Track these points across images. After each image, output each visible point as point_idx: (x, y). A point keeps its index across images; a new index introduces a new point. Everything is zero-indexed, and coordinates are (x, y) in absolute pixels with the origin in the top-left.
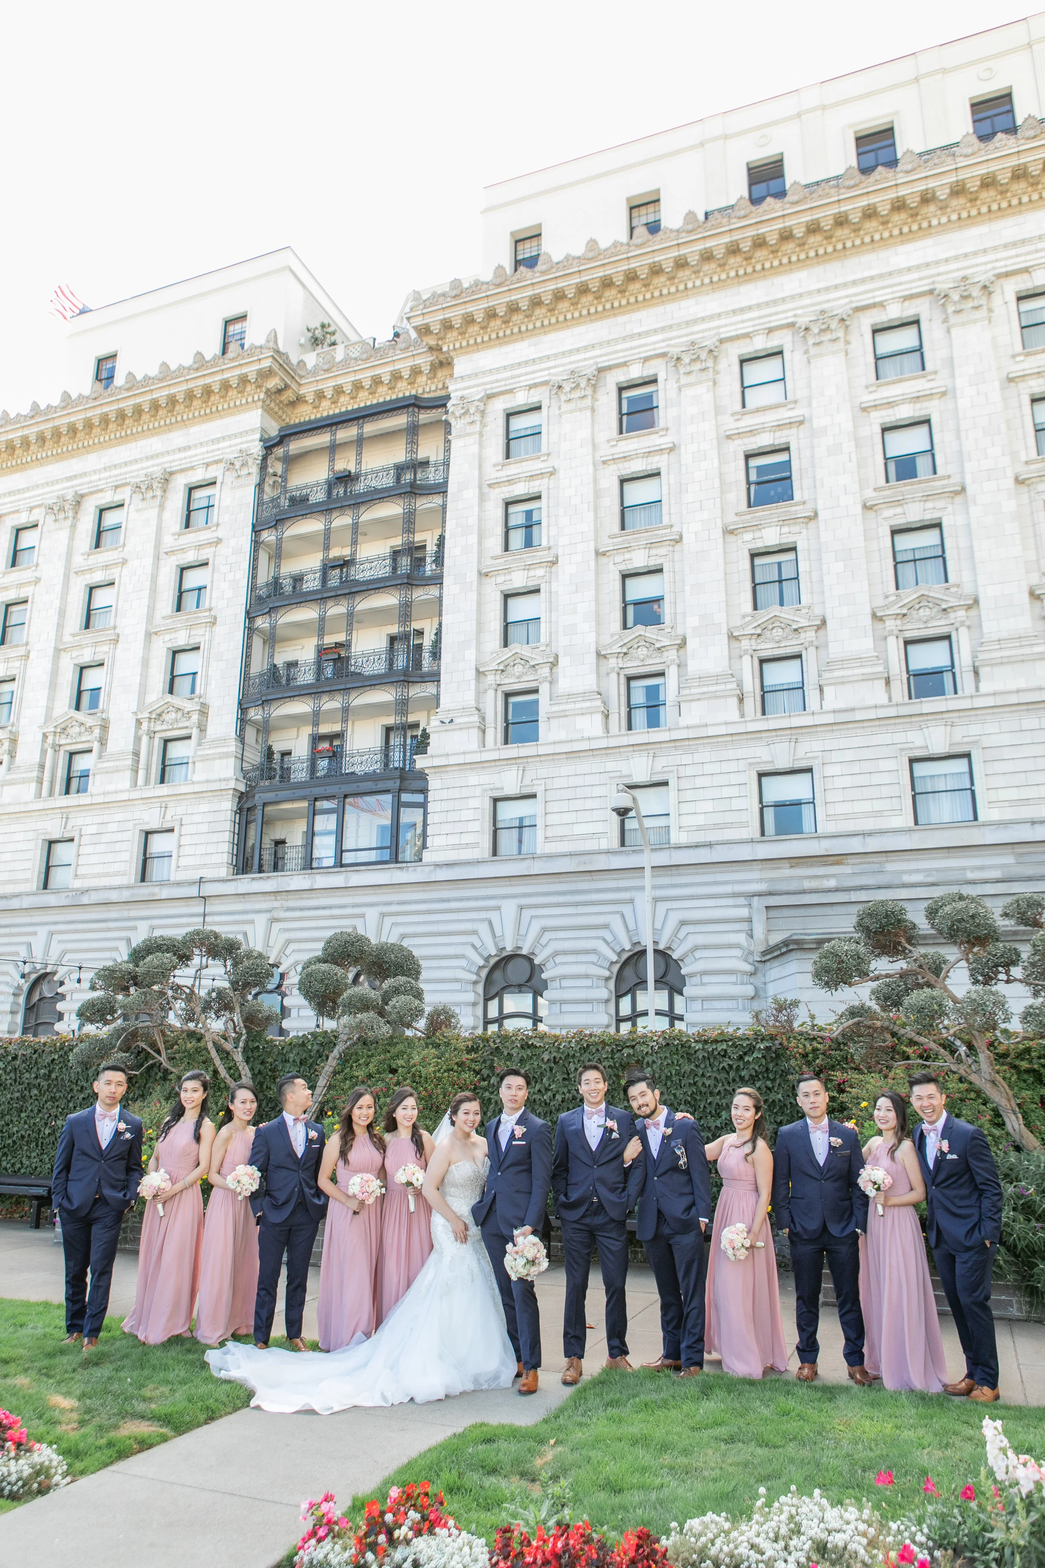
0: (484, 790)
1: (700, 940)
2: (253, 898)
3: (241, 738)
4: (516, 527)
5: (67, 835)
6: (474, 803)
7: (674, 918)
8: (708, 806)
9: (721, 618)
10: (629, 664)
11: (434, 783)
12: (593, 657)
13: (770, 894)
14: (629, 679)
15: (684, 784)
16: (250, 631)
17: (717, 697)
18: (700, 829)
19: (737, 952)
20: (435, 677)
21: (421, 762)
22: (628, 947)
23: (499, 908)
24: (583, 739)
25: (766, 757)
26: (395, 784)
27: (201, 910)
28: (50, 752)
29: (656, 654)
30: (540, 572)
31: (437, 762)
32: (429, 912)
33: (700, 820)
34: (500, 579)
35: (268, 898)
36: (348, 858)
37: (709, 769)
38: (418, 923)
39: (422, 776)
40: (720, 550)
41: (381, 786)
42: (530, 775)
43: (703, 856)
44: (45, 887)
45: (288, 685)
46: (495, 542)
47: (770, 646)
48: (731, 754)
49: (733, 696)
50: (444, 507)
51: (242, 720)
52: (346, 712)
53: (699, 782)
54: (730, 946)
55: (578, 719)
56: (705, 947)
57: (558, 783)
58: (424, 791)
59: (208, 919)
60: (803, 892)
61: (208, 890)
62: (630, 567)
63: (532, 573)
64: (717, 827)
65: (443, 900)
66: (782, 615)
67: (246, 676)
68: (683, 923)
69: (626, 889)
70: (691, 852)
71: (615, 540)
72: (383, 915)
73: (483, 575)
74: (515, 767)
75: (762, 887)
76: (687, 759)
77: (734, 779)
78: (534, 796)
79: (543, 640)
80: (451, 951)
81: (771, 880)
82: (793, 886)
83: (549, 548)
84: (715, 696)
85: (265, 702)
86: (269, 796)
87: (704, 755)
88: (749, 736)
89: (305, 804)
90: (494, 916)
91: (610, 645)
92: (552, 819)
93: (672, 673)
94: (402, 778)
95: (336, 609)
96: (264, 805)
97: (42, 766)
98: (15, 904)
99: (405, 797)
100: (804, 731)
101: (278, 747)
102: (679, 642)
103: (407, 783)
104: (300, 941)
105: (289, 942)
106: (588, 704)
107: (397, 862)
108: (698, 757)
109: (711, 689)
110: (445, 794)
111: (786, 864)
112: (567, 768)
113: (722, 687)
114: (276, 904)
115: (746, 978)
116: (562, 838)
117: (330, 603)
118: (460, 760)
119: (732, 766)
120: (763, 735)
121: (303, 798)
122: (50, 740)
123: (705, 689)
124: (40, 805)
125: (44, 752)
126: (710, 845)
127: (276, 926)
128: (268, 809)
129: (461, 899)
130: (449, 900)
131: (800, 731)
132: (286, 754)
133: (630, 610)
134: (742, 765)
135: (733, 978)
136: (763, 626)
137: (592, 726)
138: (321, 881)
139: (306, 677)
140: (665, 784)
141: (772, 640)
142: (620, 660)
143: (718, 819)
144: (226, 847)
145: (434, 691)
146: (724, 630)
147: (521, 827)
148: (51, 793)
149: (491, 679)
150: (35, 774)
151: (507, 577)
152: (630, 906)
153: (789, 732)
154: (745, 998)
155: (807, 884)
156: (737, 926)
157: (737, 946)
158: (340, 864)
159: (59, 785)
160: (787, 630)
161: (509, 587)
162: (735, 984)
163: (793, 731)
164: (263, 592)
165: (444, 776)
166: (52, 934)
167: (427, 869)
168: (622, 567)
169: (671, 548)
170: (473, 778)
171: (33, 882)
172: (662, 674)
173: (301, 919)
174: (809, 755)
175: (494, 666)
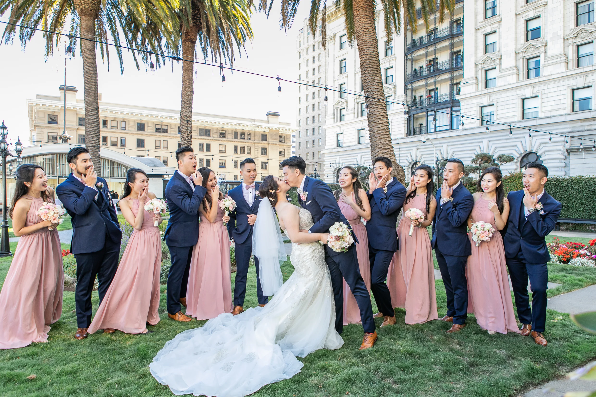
0: (477, 105)
1: (547, 149)
2: (412, 143)
3: (406, 95)
4: (489, 9)
5: (363, 128)
6: (475, 109)
7: (538, 142)
8: (553, 103)
9: (561, 33)
10: (527, 55)
11: (462, 104)
12: (514, 53)
13: (573, 132)
14: (528, 60)
15: (544, 96)
16: (406, 60)
17: (557, 64)
18: (549, 111)
19: (560, 152)
20: (462, 68)
21: (457, 97)
22: (522, 152)
23: (482, 142)
24: (508, 84)
25: (574, 84)
26: (450, 105)
27: (398, 147)
28: (356, 104)
29: (537, 50)
30: (496, 25)
31: (462, 97)
32: (461, 144)
33: (549, 108)
34: (483, 30)
35: (416, 142)
36: (438, 129)
37: (553, 90)
38: (458, 148)
39: (458, 101)
40: (562, 6)
41: (446, 106)
42: (492, 98)
43: (548, 121)
44: (359, 143)
45: (421, 75)
46: (481, 16)
47: (580, 40)
48: (562, 84)
49: (563, 62)
50: (463, 7)
51: (406, 89)
52: (435, 83)
53: (550, 95)
54: (557, 150)
55: (508, 77)
56: (549, 151)
57: (501, 100)
58: (459, 106)
59: (400, 149)
60: (585, 131)
61: (399, 141)
62: (528, 18)
63: (493, 26)
64: (555, 110)
65: (465, 140)
66: (585, 28)
67: (406, 75)
68: (541, 143)
69: (522, 133)
70: (544, 120)
71: (523, 8)
72: (448, 146)
73: (477, 30)
74: (487, 96)
75: (569, 130)
76: (545, 87)
77: (562, 93)
78: (493, 105)
79: (497, 50)
80: (468, 156)
81: (573, 127)
82: (581, 129)
83: (499, 15)
84: (556, 63)
85: (412, 83)
86: (415, 112)
87: (552, 85)
88: (568, 77)
89: (425, 113)
90: (481, 144)
91: (520, 49)
92: (499, 112)
93: (542, 56)
94: (452, 103)
95: (431, 49)
96: (413, 115)
97: (355, 109)
98: (352, 148)
99: (454, 109)
100: (589, 72)
101: (417, 96)
102: (545, 44)
103: (454, 104)
104: (425, 155)
105: (422, 155)
106: (511, 72)
107: (452, 129)
108: (549, 86)
109: (555, 60)
110: (465, 107)
111: (579, 122)
112: (504, 95)
113: (559, 59)
114: (418, 144)
115: (563, 161)
116: (502, 118)
117: (429, 47)
118: (469, 95)
119: (562, 88)
120: (574, 75)
121: (424, 112)
122: (356, 101)
123: (553, 61)
124: (355, 120)
125: (355, 104)
126: (550, 117)
127: (419, 151)
128: (415, 116)
129: (470, 140)
130: (467, 140)
131: (588, 73)
132: (421, 97)
133: (530, 34)
134: (565, 87)
135: (558, 161)
136: (577, 33)
137: (513, 79)
138: (430, 137)
139: (425, 72)
140: (537, 96)
141: (581, 38)
142: (524, 54)
143: (556, 107)
144: (404, 128)
145: (462, 73)
146: (562, 37)
147: (491, 115)
148: (358, 117)
149: (480, 66)
150: (353, 111)
151: (485, 29)
152: (524, 139)
153: (583, 73)
154: (562, 167)
155: (586, 128)
156: (561, 144)
157: (560, 150)
158: (436, 131)
159: (360, 114)
160: (588, 33)
161: (485, 32)
162: (559, 162)
163: (585, 73)
164: (410, 46)
165: (465, 101)
166: (362, 156)
167: (460, 131)
168: (526, 18)
169: (544, 8)
170: (474, 101)
171: (356, 142)
172: (539, 56)
173: (425, 148)
174: (591, 81)
175: (480, 62)
